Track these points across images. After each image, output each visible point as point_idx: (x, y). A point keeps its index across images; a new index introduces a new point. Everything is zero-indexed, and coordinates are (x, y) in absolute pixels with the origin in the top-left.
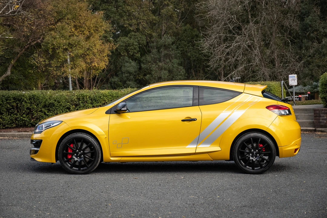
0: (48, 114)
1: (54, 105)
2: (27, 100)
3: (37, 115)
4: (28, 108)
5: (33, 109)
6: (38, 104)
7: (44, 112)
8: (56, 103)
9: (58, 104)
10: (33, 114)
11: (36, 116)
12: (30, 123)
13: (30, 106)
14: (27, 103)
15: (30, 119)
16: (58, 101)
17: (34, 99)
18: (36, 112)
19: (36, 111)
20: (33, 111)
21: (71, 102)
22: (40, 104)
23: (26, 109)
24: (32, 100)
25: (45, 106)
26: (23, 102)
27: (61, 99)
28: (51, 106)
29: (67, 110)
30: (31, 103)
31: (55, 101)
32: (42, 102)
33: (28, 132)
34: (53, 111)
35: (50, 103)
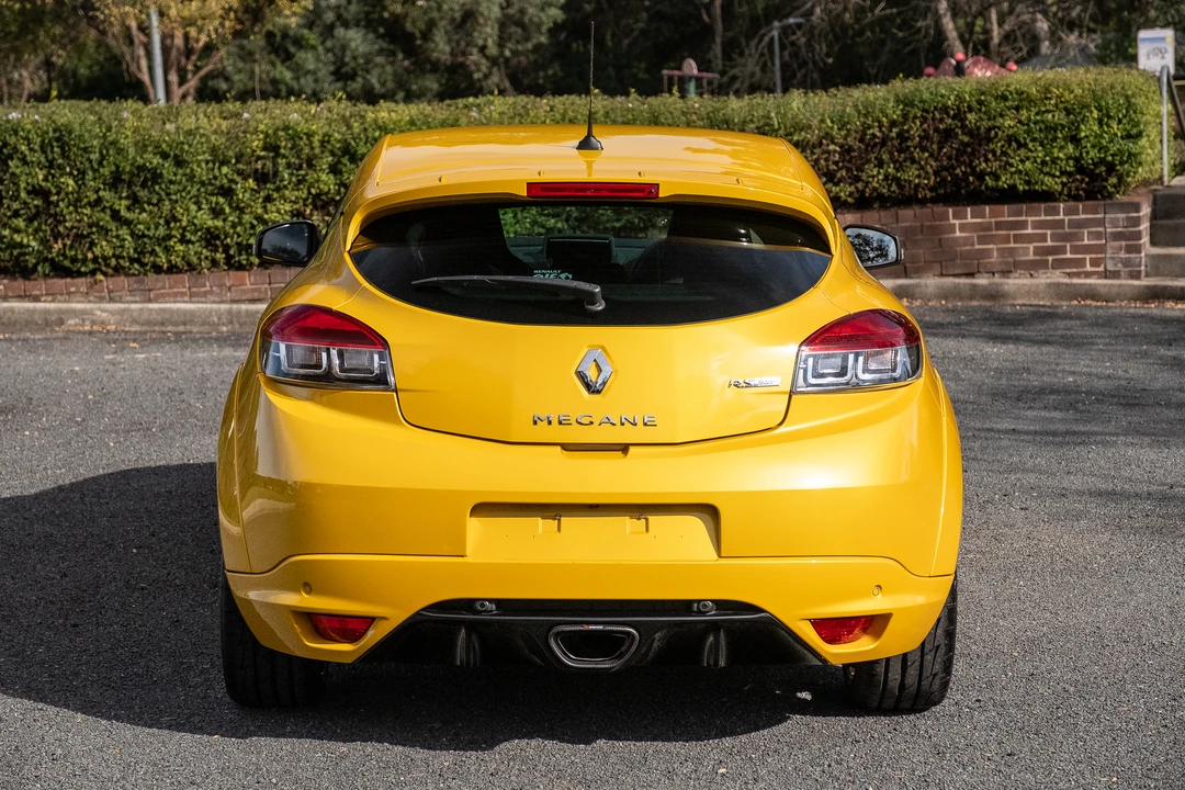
0: (129, 216)
1: (156, 176)
2: (31, 150)
3: (79, 221)
4: (36, 191)
5: (58, 193)
6: (83, 173)
7: (111, 208)
8: (168, 168)
9: (175, 175)
10: (59, 219)
11: (73, 228)
12: (46, 260)
13: (46, 179)
14: (29, 164)
15: (44, 242)
16: (176, 156)
17: (62, 148)
18: (75, 206)
19: (76, 204)
20: (61, 204)
21: (238, 162)
22: (95, 171)
23: (29, 193)
24: (52, 152)
25: (115, 182)
26: (12, 159)
27: (190, 146)
28: (146, 180)
29: (221, 200)
30: (51, 164)
31: (165, 156)
32: (100, 164)
33: (36, 299)
34: (154, 205)
35: (141, 168)
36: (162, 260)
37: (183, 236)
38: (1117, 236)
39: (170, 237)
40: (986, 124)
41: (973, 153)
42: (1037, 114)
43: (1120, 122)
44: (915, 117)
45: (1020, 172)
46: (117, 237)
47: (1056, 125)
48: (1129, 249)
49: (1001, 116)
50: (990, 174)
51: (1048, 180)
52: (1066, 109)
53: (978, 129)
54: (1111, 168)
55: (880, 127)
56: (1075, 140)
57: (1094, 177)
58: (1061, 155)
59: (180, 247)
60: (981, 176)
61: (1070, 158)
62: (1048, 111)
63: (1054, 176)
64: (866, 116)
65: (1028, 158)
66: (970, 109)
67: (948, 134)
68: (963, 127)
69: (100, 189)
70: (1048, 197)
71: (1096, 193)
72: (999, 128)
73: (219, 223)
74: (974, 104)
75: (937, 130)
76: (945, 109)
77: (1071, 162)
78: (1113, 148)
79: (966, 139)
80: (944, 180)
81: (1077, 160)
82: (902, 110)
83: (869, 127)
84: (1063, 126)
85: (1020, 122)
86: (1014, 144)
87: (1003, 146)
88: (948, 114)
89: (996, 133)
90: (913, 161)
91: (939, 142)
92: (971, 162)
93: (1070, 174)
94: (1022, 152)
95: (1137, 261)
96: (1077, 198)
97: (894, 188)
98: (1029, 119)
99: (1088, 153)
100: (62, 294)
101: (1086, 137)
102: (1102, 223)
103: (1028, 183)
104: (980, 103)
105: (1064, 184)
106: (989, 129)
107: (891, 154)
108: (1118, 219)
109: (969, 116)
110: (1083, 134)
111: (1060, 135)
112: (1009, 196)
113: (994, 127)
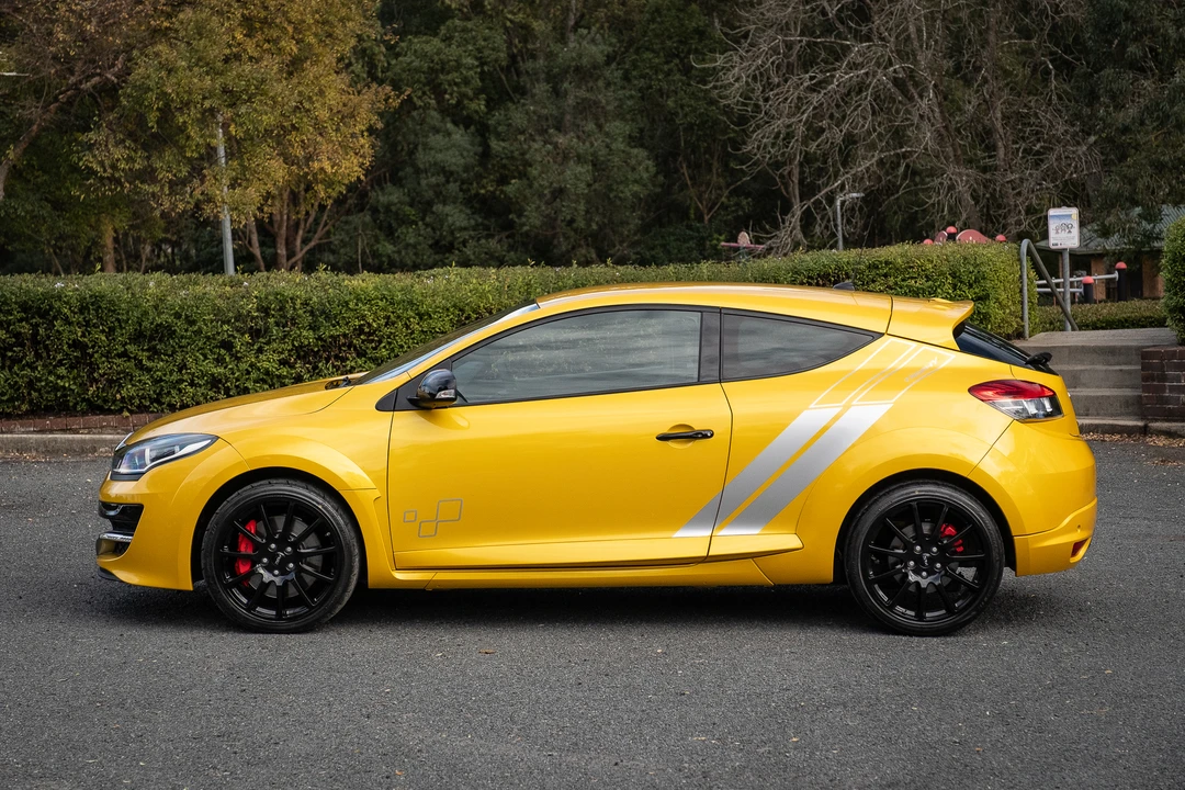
0: (149, 364)
1: (172, 334)
2: (72, 311)
3: (110, 369)
4: (75, 345)
5: (93, 347)
6: (112, 330)
7: (135, 358)
8: (179, 326)
9: (186, 330)
10: (93, 367)
11: (105, 374)
12: (84, 400)
13: (83, 336)
14: (70, 324)
15: (82, 385)
16: (187, 316)
17: (97, 311)
18: (107, 357)
19: (107, 355)
20: (96, 356)
21: (237, 320)
22: (121, 328)
23: (69, 346)
24: (89, 313)
25: (138, 337)
26: (57, 320)
27: (198, 308)
28: (163, 336)
29: (223, 351)
30: (87, 324)
31: (178, 316)
32: (127, 322)
33: (76, 432)
34: (169, 356)
35: (159, 326)
36: (176, 400)
37: (192, 381)
39: (181, 381)
42: (903, 280)
46: (140, 381)
47: (918, 288)
52: (927, 277)
59: (189, 389)
62: (912, 278)
69: (126, 343)
73: (221, 370)
98: (896, 284)
100: (95, 428)
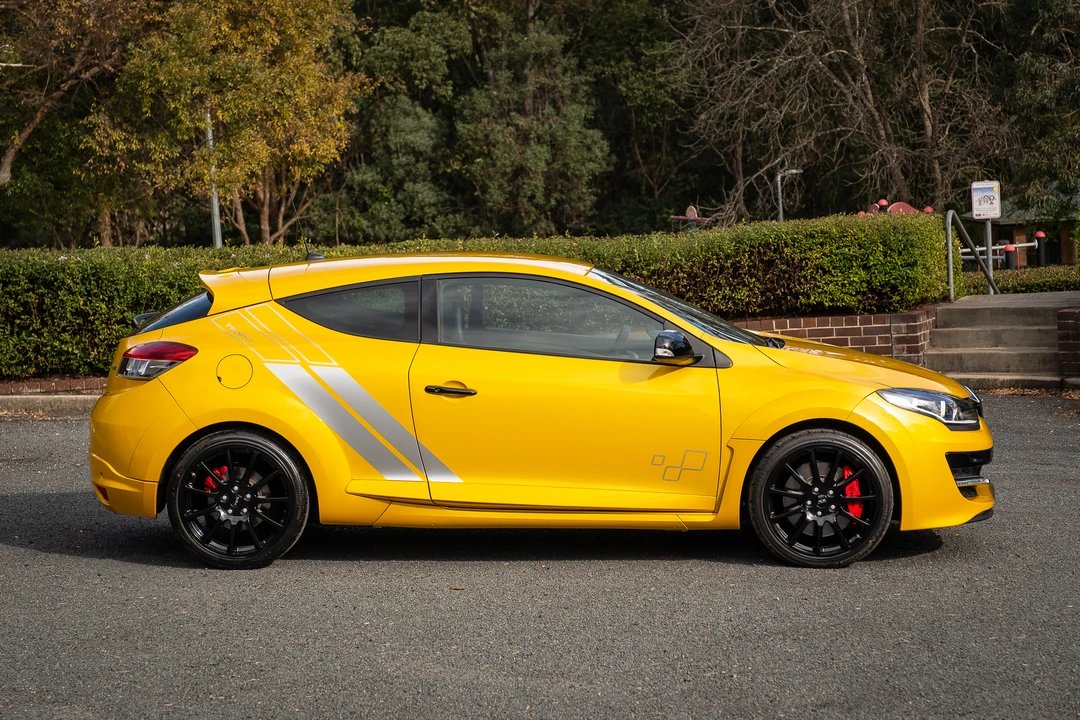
2: (74, 282)
3: (110, 334)
4: (78, 313)
5: (94, 314)
6: (111, 299)
10: (94, 333)
11: (105, 339)
12: (86, 363)
13: (85, 304)
14: (73, 293)
15: (84, 350)
16: (179, 286)
17: (97, 282)
18: (107, 324)
19: (108, 322)
20: (97, 322)
22: (120, 297)
23: (73, 314)
24: (90, 284)
25: (135, 305)
26: (61, 290)
27: (189, 278)
28: (158, 304)
30: (89, 293)
31: (171, 285)
32: (125, 291)
33: (78, 392)
35: (156, 294)
38: (900, 340)
40: (797, 257)
41: (789, 279)
42: (837, 248)
43: (900, 253)
44: (745, 252)
45: (826, 292)
47: (851, 256)
48: (910, 350)
49: (810, 250)
50: (802, 294)
51: (847, 298)
52: (859, 245)
53: (793, 259)
54: (894, 289)
55: (718, 259)
56: (866, 268)
57: (880, 295)
58: (856, 279)
60: (796, 296)
61: (863, 281)
62: (846, 246)
63: (851, 294)
64: (707, 251)
65: (831, 282)
66: (787, 246)
67: (770, 263)
68: (781, 258)
69: (124, 311)
70: (847, 311)
71: (884, 308)
72: (809, 259)
74: (790, 241)
75: (761, 261)
76: (767, 245)
77: (864, 285)
78: (895, 274)
79: (784, 267)
80: (768, 298)
81: (869, 283)
82: (735, 246)
83: (710, 259)
84: (857, 258)
85: (824, 254)
86: (820, 271)
87: (812, 272)
88: (770, 249)
89: (806, 263)
90: (745, 285)
91: (764, 270)
92: (789, 285)
93: (864, 293)
94: (827, 277)
95: (916, 359)
96: (871, 312)
97: (730, 304)
98: (831, 252)
99: (876, 277)
100: (97, 389)
101: (874, 265)
102: (888, 330)
103: (832, 300)
104: (794, 240)
105: (860, 301)
106: (802, 260)
107: (727, 279)
108: (901, 327)
109: (785, 250)
110: (872, 263)
111: (855, 264)
112: (818, 310)
113: (806, 258)
